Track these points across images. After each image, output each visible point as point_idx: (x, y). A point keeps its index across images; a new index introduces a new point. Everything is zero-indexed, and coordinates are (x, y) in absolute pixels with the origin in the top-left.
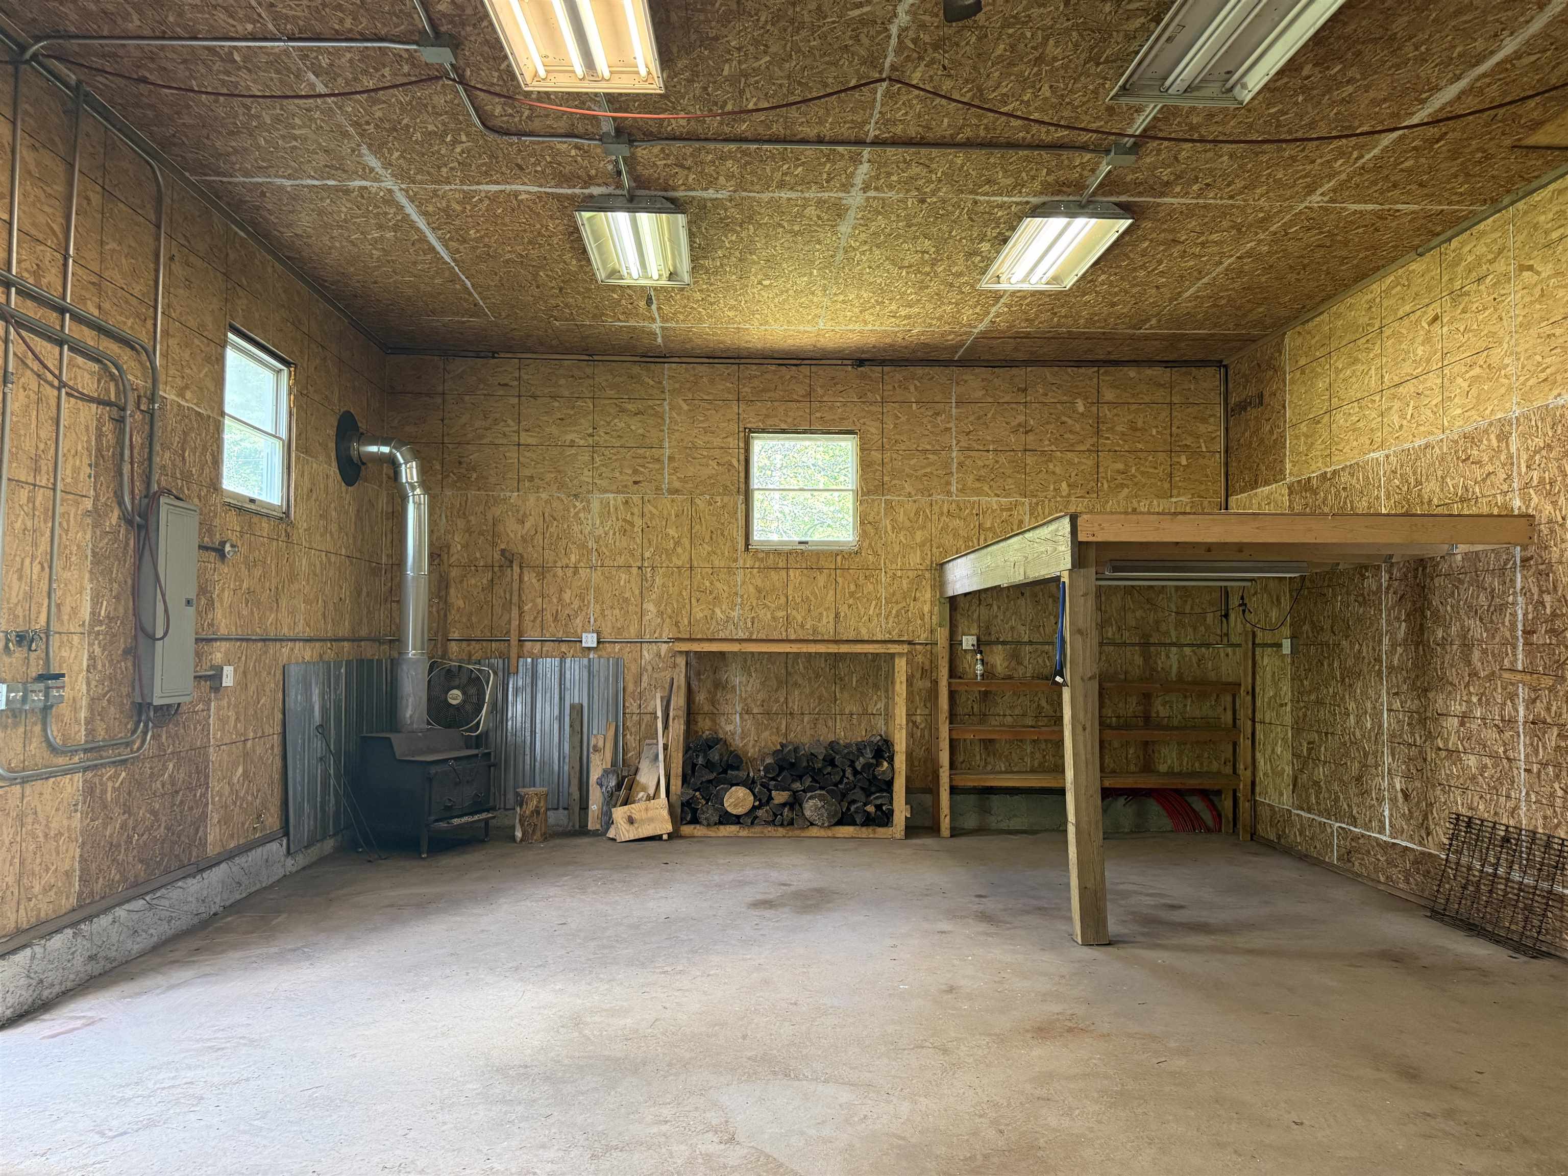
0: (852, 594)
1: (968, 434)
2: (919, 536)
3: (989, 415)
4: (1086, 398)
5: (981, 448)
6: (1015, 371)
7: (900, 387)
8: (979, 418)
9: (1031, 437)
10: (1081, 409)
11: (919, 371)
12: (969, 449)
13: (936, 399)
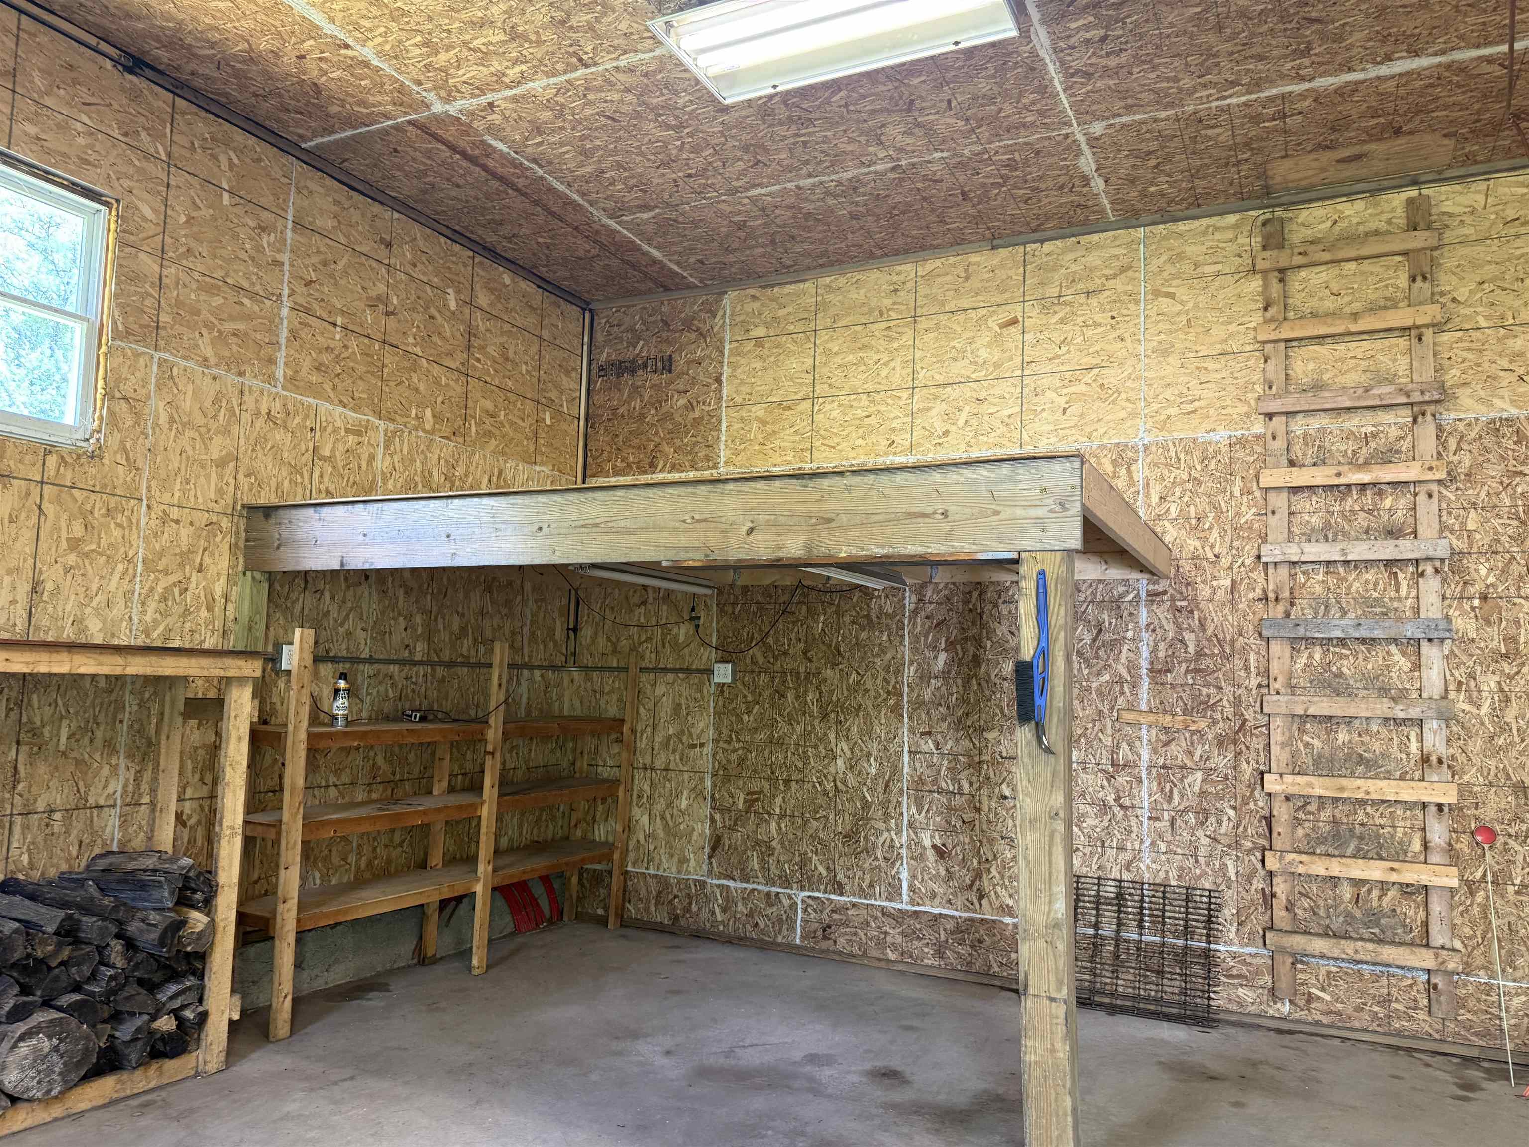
0: (74, 544)
1: (309, 283)
2: (218, 447)
3: (341, 264)
4: (458, 292)
5: (325, 315)
6: (377, 208)
7: (204, 149)
8: (324, 263)
9: (392, 323)
10: (453, 305)
11: (239, 137)
12: (307, 311)
13: (263, 201)
